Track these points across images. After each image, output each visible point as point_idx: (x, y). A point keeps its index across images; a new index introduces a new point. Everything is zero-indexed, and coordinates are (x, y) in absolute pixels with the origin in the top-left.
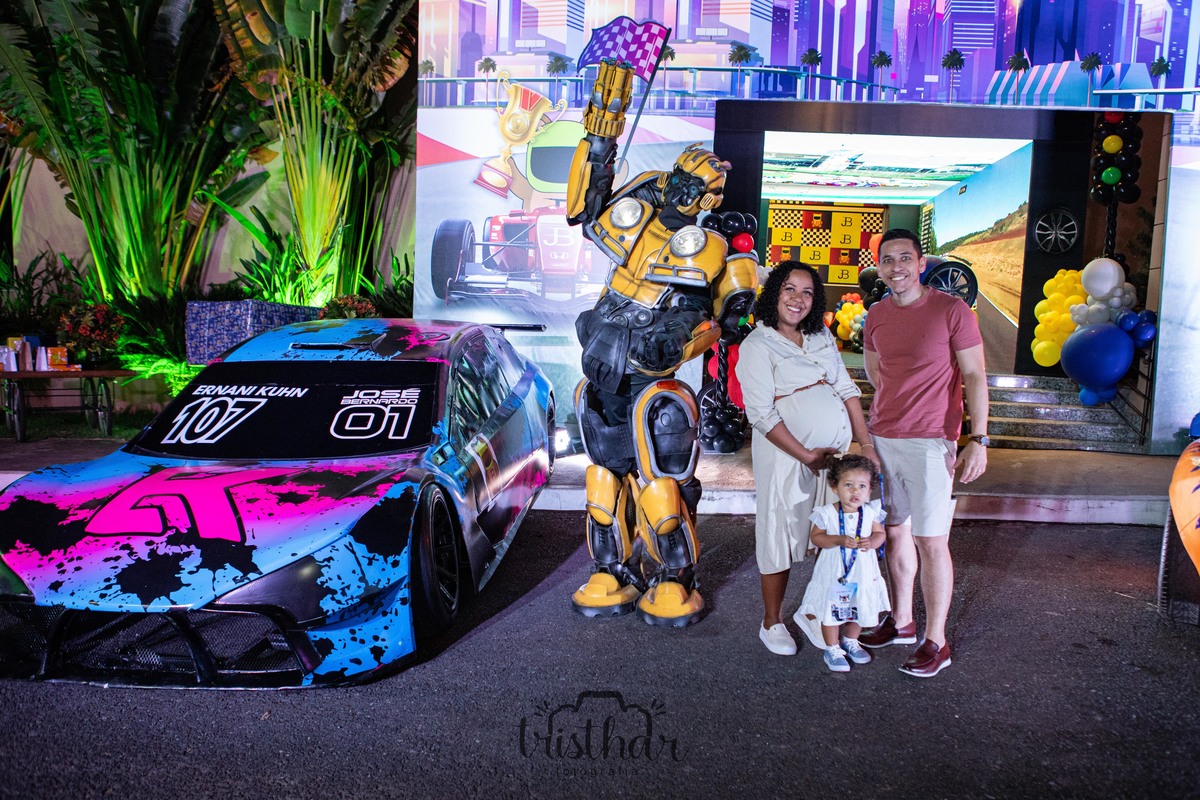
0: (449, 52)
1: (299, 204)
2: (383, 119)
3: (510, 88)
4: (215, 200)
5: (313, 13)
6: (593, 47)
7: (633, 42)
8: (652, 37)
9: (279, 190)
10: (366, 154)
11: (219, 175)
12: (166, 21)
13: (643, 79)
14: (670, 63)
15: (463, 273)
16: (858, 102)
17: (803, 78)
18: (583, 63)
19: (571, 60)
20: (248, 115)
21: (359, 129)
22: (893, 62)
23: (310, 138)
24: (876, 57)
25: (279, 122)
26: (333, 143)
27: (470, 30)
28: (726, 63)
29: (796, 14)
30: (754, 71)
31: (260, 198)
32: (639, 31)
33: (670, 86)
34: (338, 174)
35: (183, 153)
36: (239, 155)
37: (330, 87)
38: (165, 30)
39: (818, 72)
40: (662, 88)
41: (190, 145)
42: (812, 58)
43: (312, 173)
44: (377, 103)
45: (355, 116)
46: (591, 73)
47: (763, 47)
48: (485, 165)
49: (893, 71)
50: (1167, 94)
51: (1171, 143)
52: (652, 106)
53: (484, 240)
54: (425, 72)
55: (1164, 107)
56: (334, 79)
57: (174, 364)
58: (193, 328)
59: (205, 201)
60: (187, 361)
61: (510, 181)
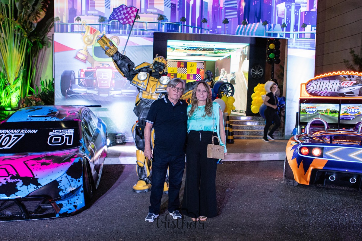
0: (65, 14)
3: (86, 27)
6: (114, 14)
7: (127, 13)
8: (133, 12)
13: (130, 25)
14: (139, 20)
15: (71, 88)
16: (198, 33)
17: (181, 26)
18: (110, 19)
19: (106, 18)
22: (208, 21)
24: (202, 20)
27: (72, 7)
28: (156, 21)
29: (178, 6)
30: (166, 23)
32: (129, 9)
33: (139, 27)
39: (185, 24)
40: (136, 28)
42: (183, 20)
46: (113, 23)
47: (168, 16)
48: (78, 52)
49: (208, 24)
50: (286, 33)
51: (288, 47)
52: (133, 34)
53: (78, 77)
54: (57, 21)
55: (286, 37)
61: (87, 58)
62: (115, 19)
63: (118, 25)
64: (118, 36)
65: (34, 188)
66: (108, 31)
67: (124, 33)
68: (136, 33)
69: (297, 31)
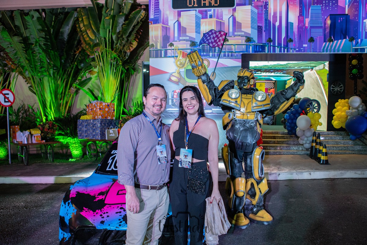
0: (159, 41)
1: (103, 87)
2: (129, 61)
3: (179, 52)
4: (78, 87)
5: (108, 29)
6: (204, 39)
7: (216, 37)
8: (221, 36)
9: (95, 83)
10: (124, 71)
11: (79, 80)
12: (62, 33)
13: (219, 48)
14: (227, 43)
16: (284, 53)
17: (267, 47)
18: (201, 43)
19: (197, 43)
20: (85, 60)
21: (122, 64)
22: (294, 41)
23: (107, 67)
24: (288, 40)
25: (97, 62)
26: (114, 68)
27: (165, 34)
28: (244, 42)
29: (264, 28)
30: (253, 45)
31: (90, 85)
32: (217, 34)
33: (228, 50)
34: (116, 78)
35: (67, 72)
36: (86, 73)
37: (114, 51)
38: (62, 36)
39: (272, 44)
40: (225, 51)
41: (69, 70)
42: (270, 41)
43: (107, 78)
44: (127, 56)
45: (121, 60)
46: (203, 46)
47: (255, 38)
48: (171, 75)
49: (294, 44)
52: (222, 56)
53: (172, 98)
54: (152, 47)
56: (115, 49)
57: (72, 139)
58: (80, 128)
59: (76, 87)
60: (78, 138)
61: (179, 80)
62: (205, 43)
63: (208, 48)
64: (208, 59)
67: (214, 56)
68: (225, 55)
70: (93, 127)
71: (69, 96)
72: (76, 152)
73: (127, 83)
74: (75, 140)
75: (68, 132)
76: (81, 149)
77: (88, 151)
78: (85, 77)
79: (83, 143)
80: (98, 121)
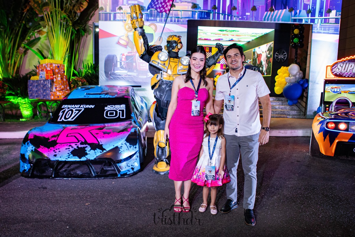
0: (108, 4)
1: (53, 48)
2: (79, 21)
3: (127, 15)
4: (27, 47)
7: (163, 2)
8: (169, 1)
9: (44, 43)
10: (75, 32)
11: (27, 40)
13: (166, 13)
14: (174, 9)
15: (114, 70)
16: (227, 20)
17: (212, 14)
18: (149, 8)
19: (145, 7)
20: (34, 19)
21: (73, 24)
22: (237, 9)
23: (57, 27)
24: (232, 7)
25: (46, 22)
26: (64, 29)
28: (190, 9)
30: (199, 11)
31: (39, 45)
33: (175, 15)
34: (66, 38)
35: (14, 31)
36: (34, 32)
37: (63, 11)
39: (216, 12)
40: (172, 16)
41: (16, 29)
42: (214, 8)
43: (57, 38)
44: (78, 16)
45: (71, 20)
46: (151, 11)
47: (201, 5)
48: (120, 38)
49: (237, 12)
50: (311, 19)
51: (312, 32)
52: (169, 21)
53: (120, 60)
54: (101, 10)
55: (310, 23)
56: (64, 9)
57: (23, 99)
58: (30, 88)
59: (24, 47)
60: (28, 98)
61: (128, 43)
62: (153, 8)
63: (156, 13)
64: (156, 24)
65: (100, 152)
66: (146, 19)
67: (161, 21)
68: (172, 21)
69: (322, 17)
70: (44, 87)
71: (18, 56)
72: (26, 112)
73: (77, 44)
74: (26, 100)
75: (19, 92)
76: (31, 109)
77: (39, 111)
78: (34, 36)
79: (33, 103)
80: (48, 81)
